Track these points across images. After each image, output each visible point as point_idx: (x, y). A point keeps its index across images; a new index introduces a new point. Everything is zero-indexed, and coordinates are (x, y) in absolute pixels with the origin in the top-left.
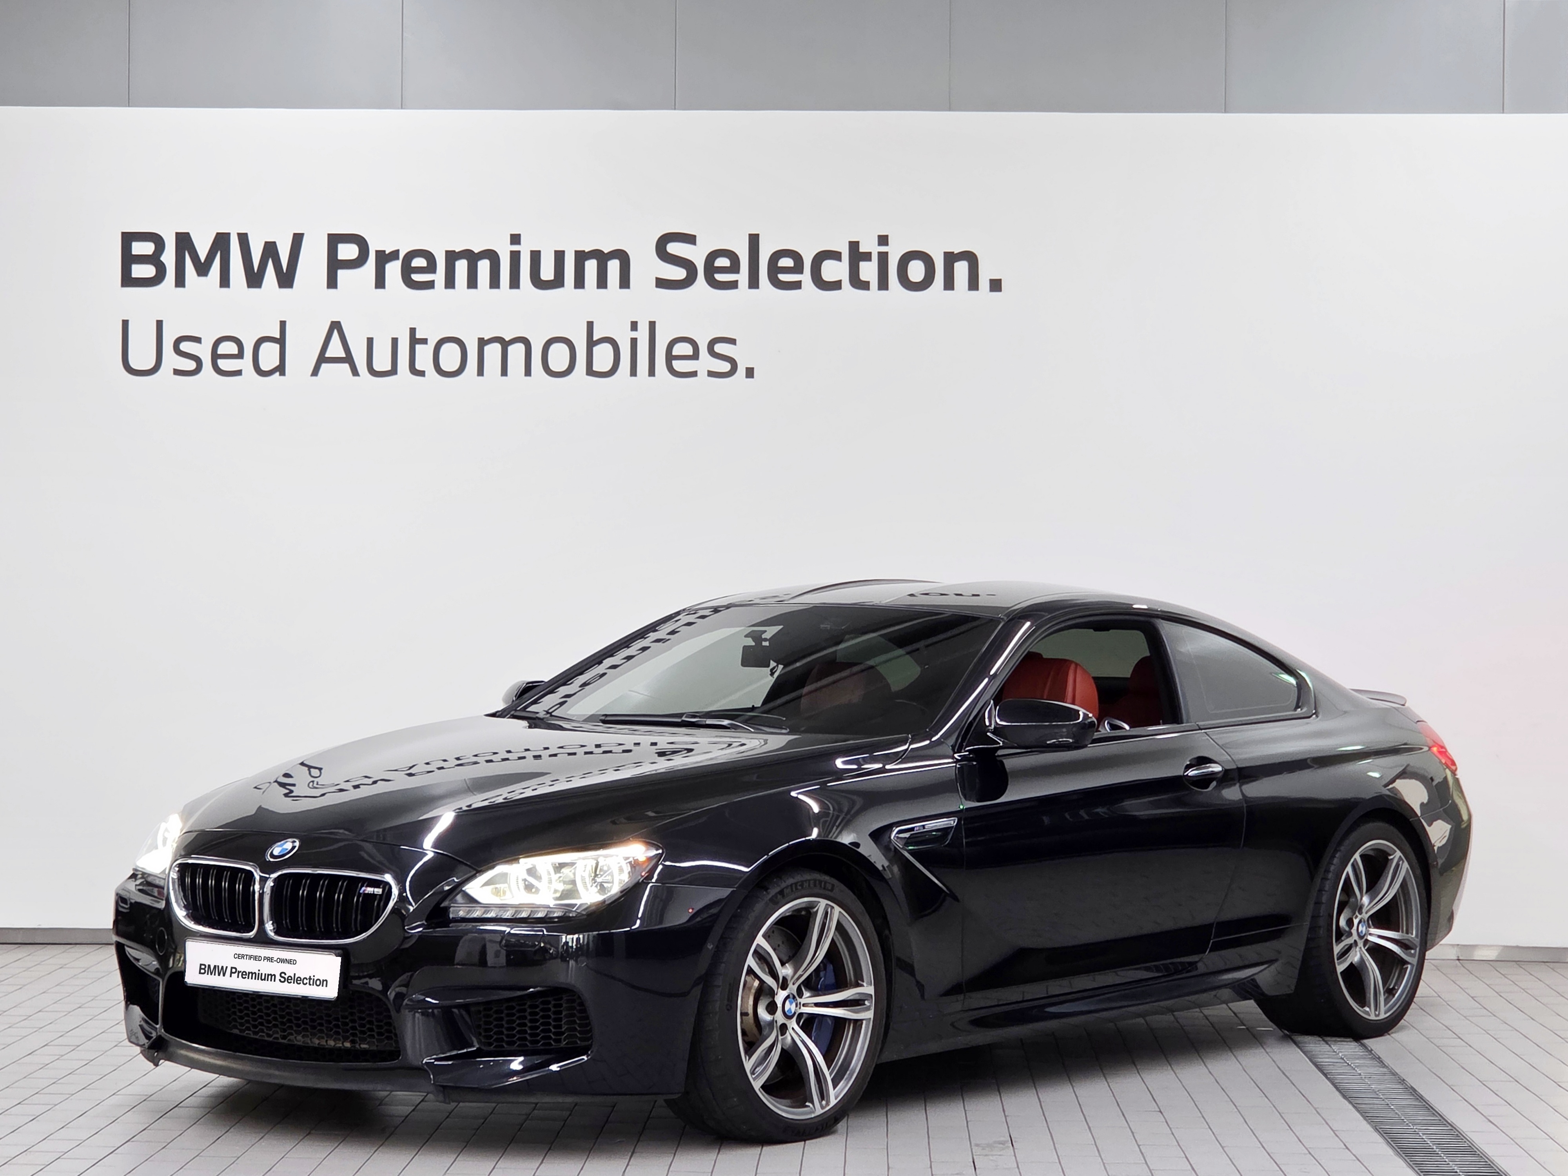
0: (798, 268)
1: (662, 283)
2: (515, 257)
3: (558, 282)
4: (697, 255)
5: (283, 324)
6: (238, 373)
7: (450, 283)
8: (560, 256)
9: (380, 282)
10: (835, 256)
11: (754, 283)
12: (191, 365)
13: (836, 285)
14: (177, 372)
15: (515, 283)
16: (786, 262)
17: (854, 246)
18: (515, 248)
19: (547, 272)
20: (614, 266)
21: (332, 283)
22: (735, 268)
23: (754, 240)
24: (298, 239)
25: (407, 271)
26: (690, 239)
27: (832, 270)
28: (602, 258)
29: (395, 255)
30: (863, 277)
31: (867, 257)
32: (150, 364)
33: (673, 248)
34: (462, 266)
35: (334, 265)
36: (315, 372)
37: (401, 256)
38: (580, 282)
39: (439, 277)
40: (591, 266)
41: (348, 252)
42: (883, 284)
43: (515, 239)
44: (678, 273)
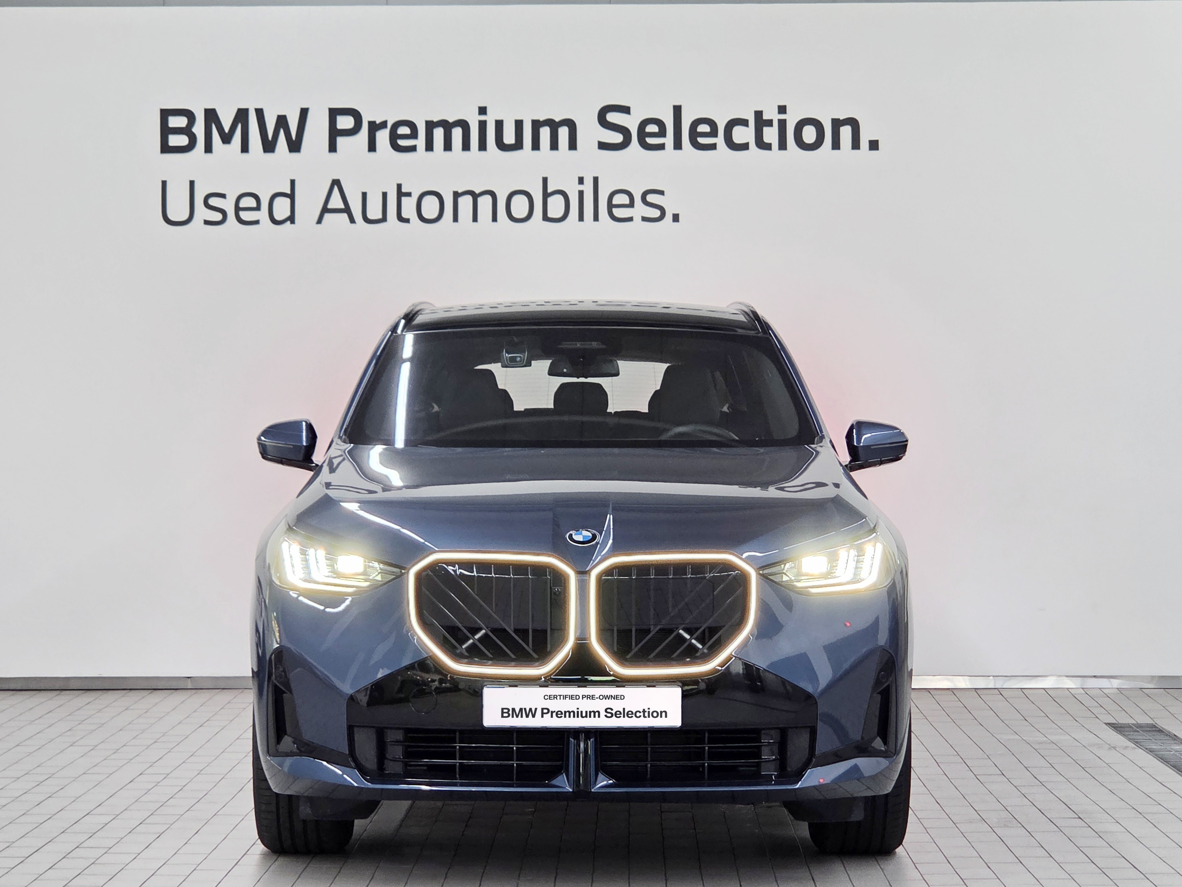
0: (714, 133)
1: (603, 146)
2: (483, 125)
3: (518, 145)
4: (631, 123)
5: (293, 182)
6: (257, 222)
7: (429, 147)
8: (519, 124)
9: (372, 147)
10: (744, 123)
11: (678, 145)
12: (218, 217)
13: (745, 147)
14: (207, 222)
15: (483, 146)
16: (704, 128)
17: (758, 114)
18: (483, 118)
19: (509, 138)
20: (563, 132)
21: (333, 148)
22: (662, 133)
23: (677, 110)
24: (304, 113)
25: (394, 137)
26: (626, 110)
27: (741, 135)
28: (554, 125)
29: (384, 125)
30: (766, 140)
31: (770, 123)
32: (185, 217)
33: (612, 117)
34: (439, 134)
35: (334, 133)
36: (319, 221)
37: (389, 125)
38: (536, 146)
39: (421, 142)
40: (545, 133)
41: (345, 122)
42: (783, 146)
43: (483, 111)
44: (617, 138)
